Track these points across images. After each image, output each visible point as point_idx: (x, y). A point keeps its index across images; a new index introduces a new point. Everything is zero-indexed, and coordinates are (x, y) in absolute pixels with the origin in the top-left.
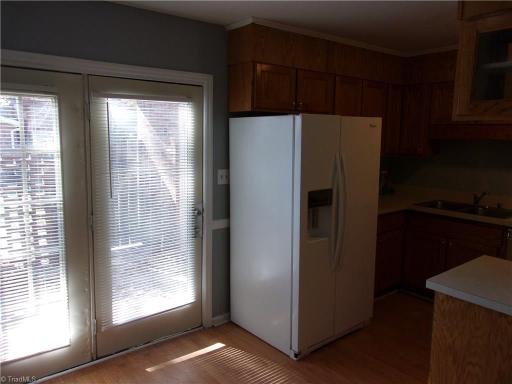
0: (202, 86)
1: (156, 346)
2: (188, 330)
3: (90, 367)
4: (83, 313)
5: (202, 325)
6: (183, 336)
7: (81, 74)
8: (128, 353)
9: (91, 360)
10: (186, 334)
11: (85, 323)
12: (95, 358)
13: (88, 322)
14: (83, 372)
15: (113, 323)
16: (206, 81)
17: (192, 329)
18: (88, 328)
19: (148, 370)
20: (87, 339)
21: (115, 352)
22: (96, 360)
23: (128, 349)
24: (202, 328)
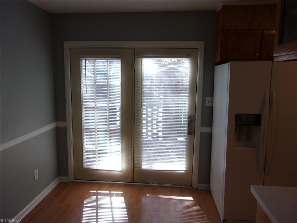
0: (198, 48)
1: (162, 187)
2: (182, 186)
3: (129, 184)
4: (128, 159)
5: (191, 186)
6: (178, 187)
7: (131, 48)
8: (148, 185)
9: (131, 182)
10: (181, 187)
11: (129, 164)
12: (133, 181)
13: (130, 164)
14: (125, 185)
15: (142, 168)
16: (200, 45)
17: (184, 186)
18: (130, 167)
19: (148, 195)
20: (129, 172)
21: (142, 182)
22: (133, 183)
23: (148, 183)
24: (191, 187)
